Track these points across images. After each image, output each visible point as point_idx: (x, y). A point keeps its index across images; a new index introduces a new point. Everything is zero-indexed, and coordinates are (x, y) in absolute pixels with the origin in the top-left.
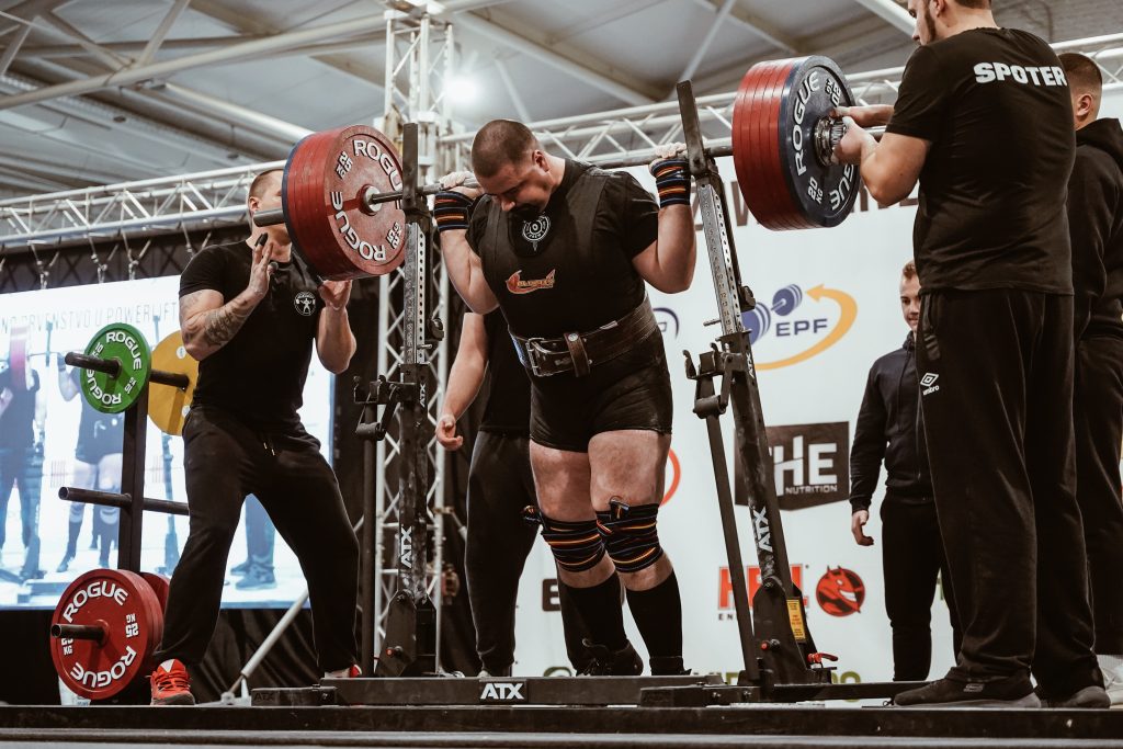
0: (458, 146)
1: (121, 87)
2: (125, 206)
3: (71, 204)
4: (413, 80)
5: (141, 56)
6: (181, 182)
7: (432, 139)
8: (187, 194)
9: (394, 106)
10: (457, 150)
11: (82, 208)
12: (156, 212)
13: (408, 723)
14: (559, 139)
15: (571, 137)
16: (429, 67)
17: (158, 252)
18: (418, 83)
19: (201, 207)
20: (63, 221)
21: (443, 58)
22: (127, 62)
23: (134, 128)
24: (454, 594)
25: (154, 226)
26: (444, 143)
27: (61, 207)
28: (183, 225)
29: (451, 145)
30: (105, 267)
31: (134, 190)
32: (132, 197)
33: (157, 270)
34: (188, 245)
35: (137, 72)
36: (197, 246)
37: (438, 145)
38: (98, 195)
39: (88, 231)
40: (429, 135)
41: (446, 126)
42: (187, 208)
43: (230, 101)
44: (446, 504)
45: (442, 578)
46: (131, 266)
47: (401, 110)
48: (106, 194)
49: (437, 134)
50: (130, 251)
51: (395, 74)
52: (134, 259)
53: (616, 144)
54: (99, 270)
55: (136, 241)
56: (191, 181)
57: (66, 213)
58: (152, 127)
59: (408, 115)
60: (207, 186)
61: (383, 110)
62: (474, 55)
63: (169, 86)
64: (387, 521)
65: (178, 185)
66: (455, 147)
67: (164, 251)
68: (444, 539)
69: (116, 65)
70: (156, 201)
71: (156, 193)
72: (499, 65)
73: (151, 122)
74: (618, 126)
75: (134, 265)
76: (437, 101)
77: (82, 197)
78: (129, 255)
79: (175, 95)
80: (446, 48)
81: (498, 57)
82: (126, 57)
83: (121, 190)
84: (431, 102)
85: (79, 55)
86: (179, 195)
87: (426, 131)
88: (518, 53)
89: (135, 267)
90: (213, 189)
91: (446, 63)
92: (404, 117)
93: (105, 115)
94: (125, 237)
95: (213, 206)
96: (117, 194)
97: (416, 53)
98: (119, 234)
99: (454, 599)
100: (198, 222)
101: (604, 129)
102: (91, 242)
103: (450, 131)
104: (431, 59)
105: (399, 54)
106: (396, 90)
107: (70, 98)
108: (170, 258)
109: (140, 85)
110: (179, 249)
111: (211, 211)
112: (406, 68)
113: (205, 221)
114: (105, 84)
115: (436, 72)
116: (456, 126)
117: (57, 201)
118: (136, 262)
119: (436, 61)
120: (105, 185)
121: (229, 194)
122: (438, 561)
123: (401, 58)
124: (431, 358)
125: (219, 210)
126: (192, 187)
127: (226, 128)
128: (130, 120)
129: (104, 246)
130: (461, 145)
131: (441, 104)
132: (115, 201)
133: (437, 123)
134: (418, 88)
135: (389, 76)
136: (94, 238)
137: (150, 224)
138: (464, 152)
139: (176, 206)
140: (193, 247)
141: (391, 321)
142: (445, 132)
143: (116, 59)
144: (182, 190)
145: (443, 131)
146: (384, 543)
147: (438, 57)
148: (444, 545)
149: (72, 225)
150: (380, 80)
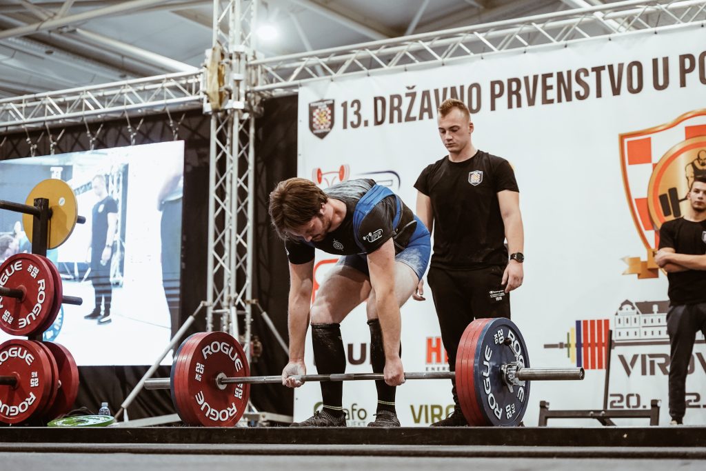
0: (259, 67)
1: (50, 31)
2: (48, 107)
3: (13, 106)
4: (231, 25)
5: (61, 11)
6: (82, 91)
7: (243, 62)
8: (87, 99)
9: (218, 42)
10: (259, 70)
11: (20, 109)
12: (68, 110)
13: (202, 438)
14: (324, 62)
15: (333, 61)
16: (241, 17)
17: (69, 137)
18: (234, 27)
19: (96, 107)
20: (9, 117)
21: (251, 11)
22: (51, 15)
23: (58, 58)
24: (259, 355)
25: (67, 120)
26: (251, 65)
27: (7, 108)
28: (85, 119)
29: (255, 67)
30: (35, 146)
31: (53, 97)
32: (52, 102)
33: (69, 149)
34: (88, 132)
35: (58, 21)
36: (94, 133)
37: (247, 67)
38: (30, 100)
39: (24, 124)
40: (241, 61)
41: (252, 54)
42: (87, 108)
43: (120, 41)
44: (253, 297)
45: (251, 345)
46: (52, 146)
47: (224, 44)
48: (36, 99)
49: (246, 59)
50: (51, 136)
51: (220, 21)
52: (54, 141)
53: (360, 65)
54: (31, 148)
55: (55, 130)
56: (90, 91)
57: (10, 112)
58: (70, 57)
59: (227, 47)
60: (100, 94)
61: (211, 43)
62: (277, 10)
63: (78, 30)
64: (215, 309)
65: (81, 93)
66: (257, 68)
67: (73, 136)
68: (252, 320)
69: (44, 17)
70: (68, 104)
71: (68, 99)
72: (293, 17)
73: (70, 54)
74: (362, 54)
75: (54, 146)
76: (247, 39)
77: (20, 102)
78: (50, 139)
79: (82, 36)
80: (253, 4)
81: (292, 11)
82: (51, 12)
83: (45, 97)
84: (242, 39)
85: (21, 10)
86: (82, 100)
87: (239, 57)
88: (305, 9)
89: (54, 147)
90: (104, 96)
91: (252, 14)
92: (225, 49)
93: (39, 50)
94: (47, 127)
95: (104, 107)
96: (42, 99)
97: (233, 8)
98: (44, 125)
99: (258, 358)
100: (94, 117)
101: (352, 57)
102: (26, 130)
103: (255, 58)
104: (242, 12)
105: (222, 9)
106: (220, 32)
107: (17, 38)
108: (77, 140)
109: (60, 30)
110: (83, 135)
111: (102, 110)
112: (226, 17)
113: (99, 116)
114: (37, 29)
115: (246, 20)
116: (258, 55)
117: (4, 104)
118: (55, 143)
119: (246, 13)
120: (35, 93)
121: (114, 99)
122: (248, 334)
123: (223, 11)
124: (243, 204)
125: (107, 109)
126: (90, 95)
127: (118, 58)
128: (56, 53)
129: (34, 133)
130: (261, 66)
131: (249, 40)
132: (41, 104)
133: (246, 52)
134: (235, 30)
135: (216, 22)
136: (28, 128)
137: (64, 119)
138: (264, 71)
139: (80, 108)
140: (91, 133)
141: (217, 180)
142: (252, 58)
143: (44, 13)
144: (84, 96)
145: (250, 58)
146: (213, 323)
147: (247, 10)
148: (252, 324)
149: (14, 119)
150: (210, 25)
